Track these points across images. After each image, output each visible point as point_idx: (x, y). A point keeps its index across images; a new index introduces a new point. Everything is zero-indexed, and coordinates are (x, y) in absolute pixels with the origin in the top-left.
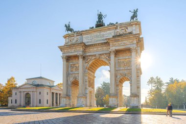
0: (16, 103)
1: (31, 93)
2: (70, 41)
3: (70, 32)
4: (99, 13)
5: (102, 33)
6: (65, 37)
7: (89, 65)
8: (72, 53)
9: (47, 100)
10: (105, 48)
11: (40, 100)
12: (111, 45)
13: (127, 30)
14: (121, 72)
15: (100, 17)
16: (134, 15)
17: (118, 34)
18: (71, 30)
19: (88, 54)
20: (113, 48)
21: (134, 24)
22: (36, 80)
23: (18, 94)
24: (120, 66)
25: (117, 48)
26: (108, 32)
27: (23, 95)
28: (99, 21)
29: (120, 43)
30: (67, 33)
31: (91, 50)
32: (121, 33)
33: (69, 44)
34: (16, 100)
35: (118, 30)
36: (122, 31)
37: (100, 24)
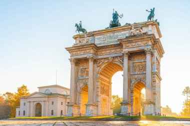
0: (24, 114)
1: (42, 104)
2: (80, 42)
3: (81, 33)
4: (115, 12)
5: (116, 34)
6: (75, 38)
7: (101, 69)
8: (81, 55)
9: (62, 111)
10: (118, 50)
11: (52, 111)
12: (124, 47)
13: (141, 30)
14: (136, 76)
15: (115, 16)
16: (150, 15)
17: (132, 35)
18: (83, 30)
19: (100, 57)
20: (126, 50)
21: (150, 24)
22: (49, 89)
23: (27, 104)
24: (135, 70)
25: (131, 50)
26: (123, 32)
27: (33, 105)
28: (114, 21)
29: (134, 44)
30: (78, 33)
31: (103, 52)
32: (136, 33)
33: (78, 45)
34: (24, 111)
35: (132, 31)
36: (137, 31)
37: (115, 25)
